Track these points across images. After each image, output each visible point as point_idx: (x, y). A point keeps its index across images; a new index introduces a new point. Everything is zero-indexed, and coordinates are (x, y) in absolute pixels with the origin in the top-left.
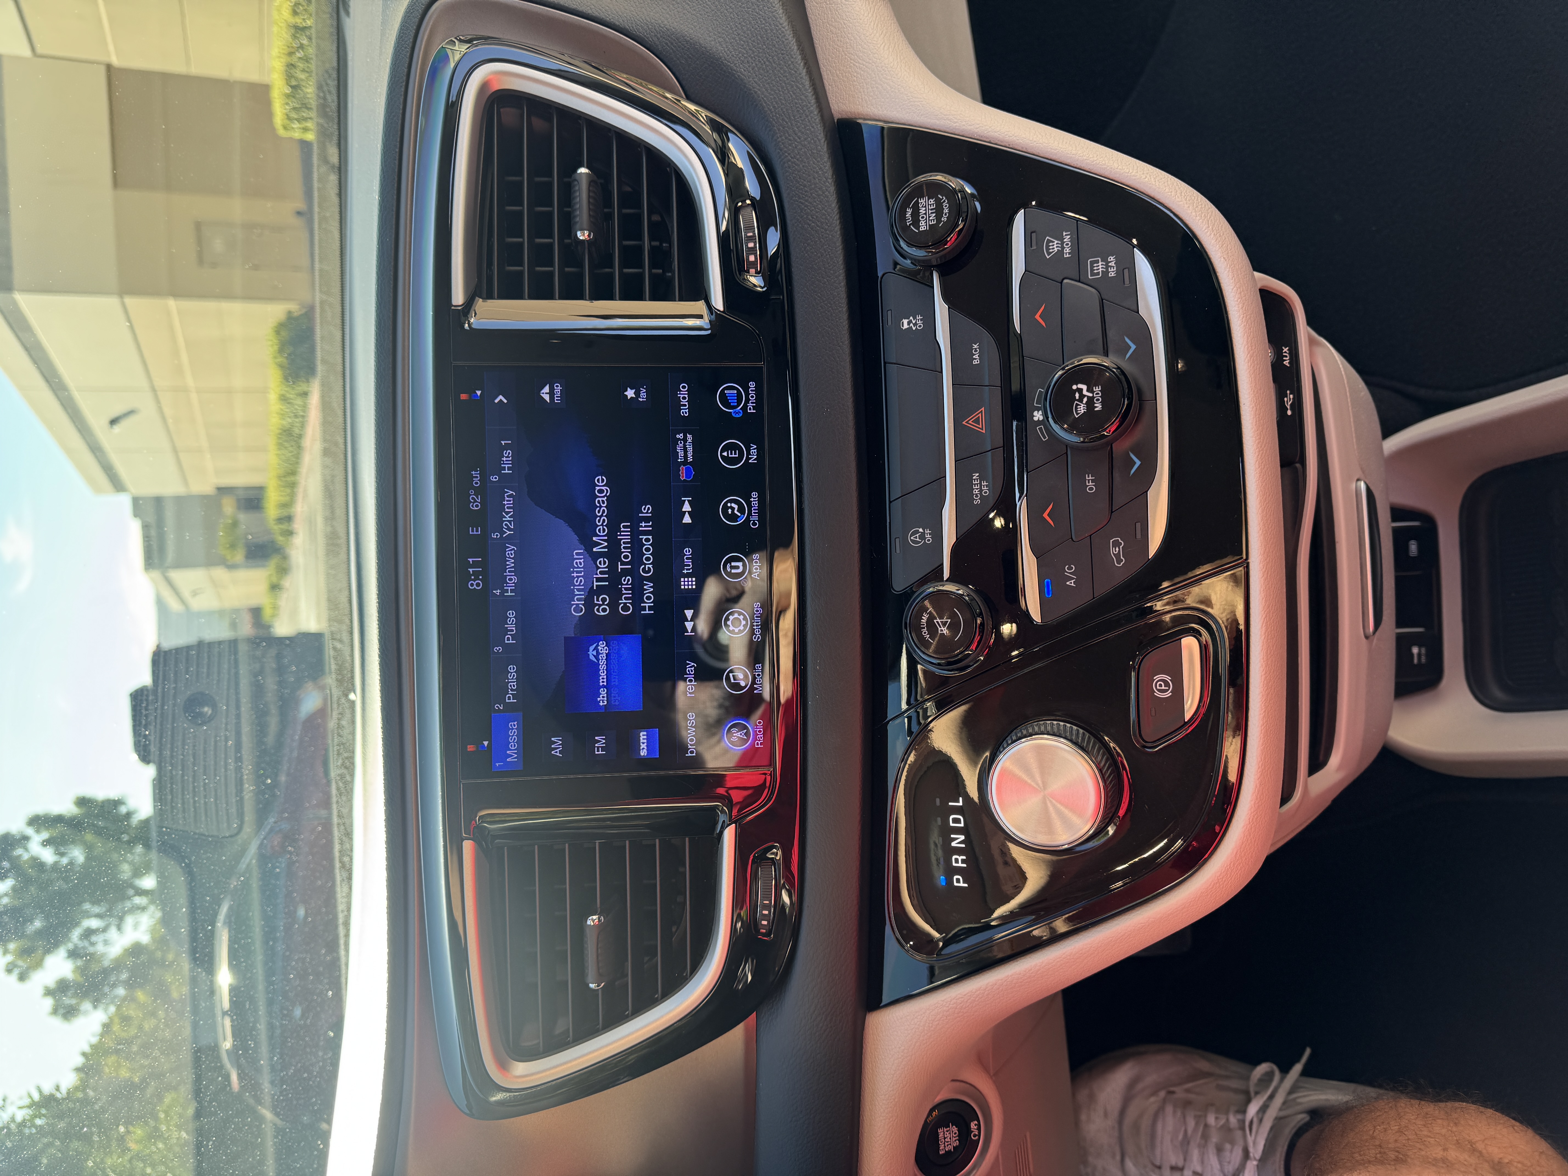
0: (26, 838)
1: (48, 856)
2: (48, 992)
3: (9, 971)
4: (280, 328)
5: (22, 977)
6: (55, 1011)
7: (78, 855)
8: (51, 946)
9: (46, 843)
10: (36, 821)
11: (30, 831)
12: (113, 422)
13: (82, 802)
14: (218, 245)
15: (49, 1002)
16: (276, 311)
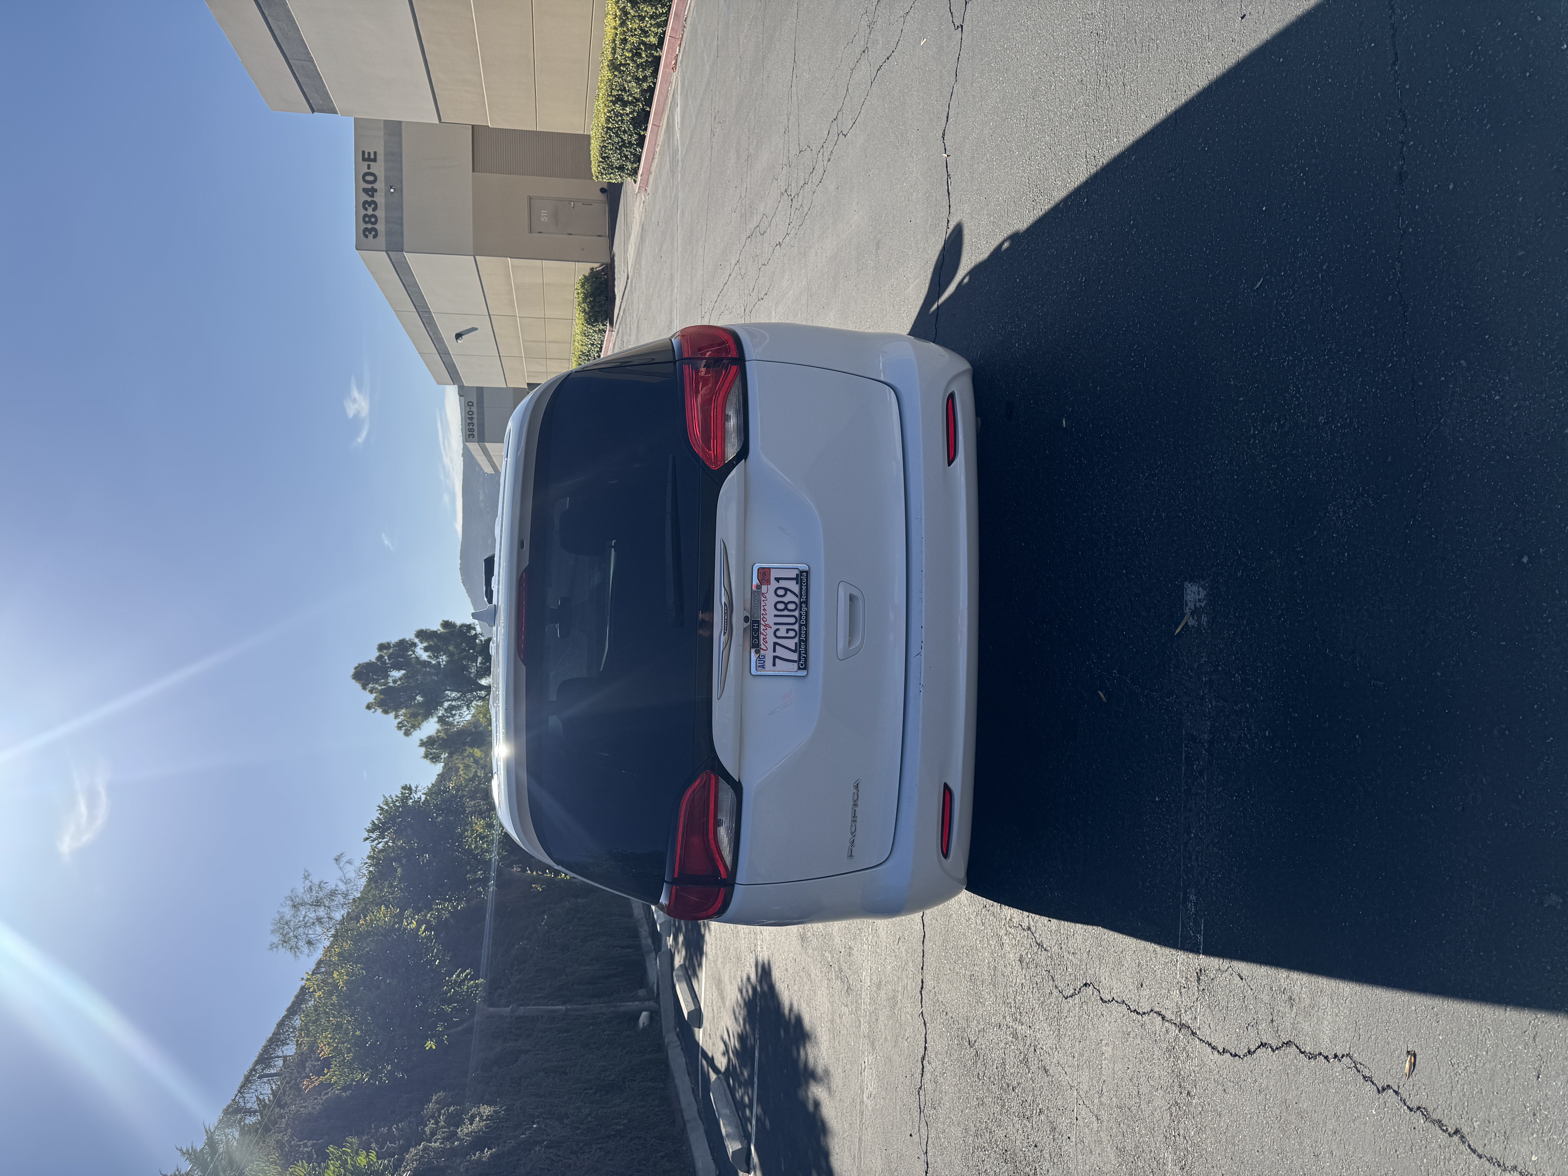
0: (415, 645)
1: (424, 656)
2: (423, 744)
3: (399, 728)
4: (586, 279)
5: (407, 733)
6: (426, 756)
7: (443, 659)
8: (427, 715)
9: (426, 649)
10: (422, 634)
11: (416, 640)
12: (458, 336)
13: (446, 624)
14: (544, 216)
15: (423, 749)
16: (584, 269)
